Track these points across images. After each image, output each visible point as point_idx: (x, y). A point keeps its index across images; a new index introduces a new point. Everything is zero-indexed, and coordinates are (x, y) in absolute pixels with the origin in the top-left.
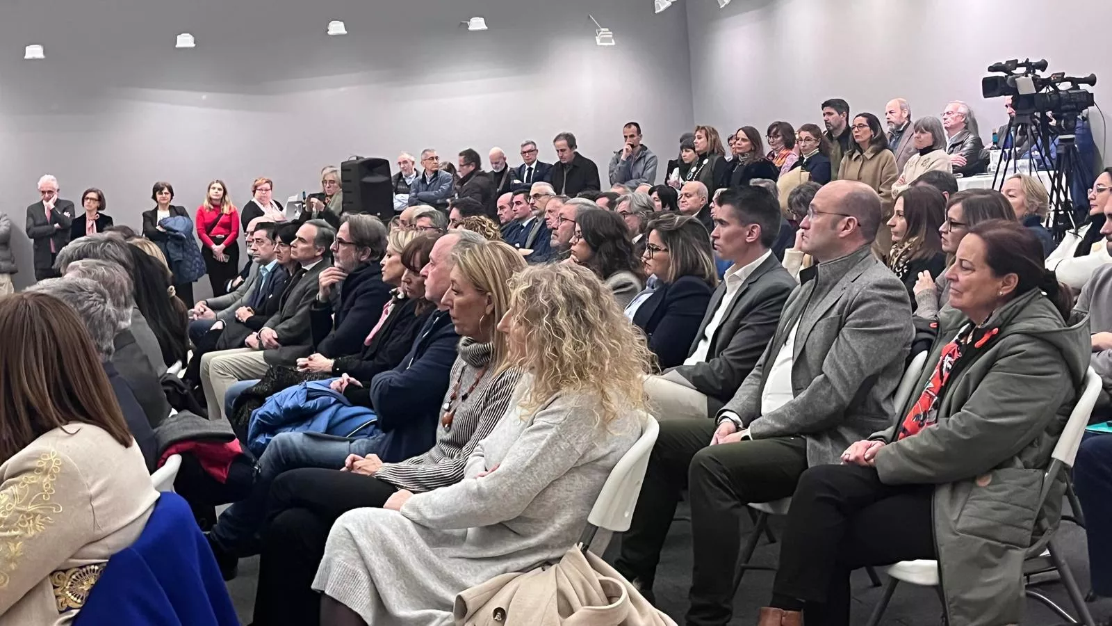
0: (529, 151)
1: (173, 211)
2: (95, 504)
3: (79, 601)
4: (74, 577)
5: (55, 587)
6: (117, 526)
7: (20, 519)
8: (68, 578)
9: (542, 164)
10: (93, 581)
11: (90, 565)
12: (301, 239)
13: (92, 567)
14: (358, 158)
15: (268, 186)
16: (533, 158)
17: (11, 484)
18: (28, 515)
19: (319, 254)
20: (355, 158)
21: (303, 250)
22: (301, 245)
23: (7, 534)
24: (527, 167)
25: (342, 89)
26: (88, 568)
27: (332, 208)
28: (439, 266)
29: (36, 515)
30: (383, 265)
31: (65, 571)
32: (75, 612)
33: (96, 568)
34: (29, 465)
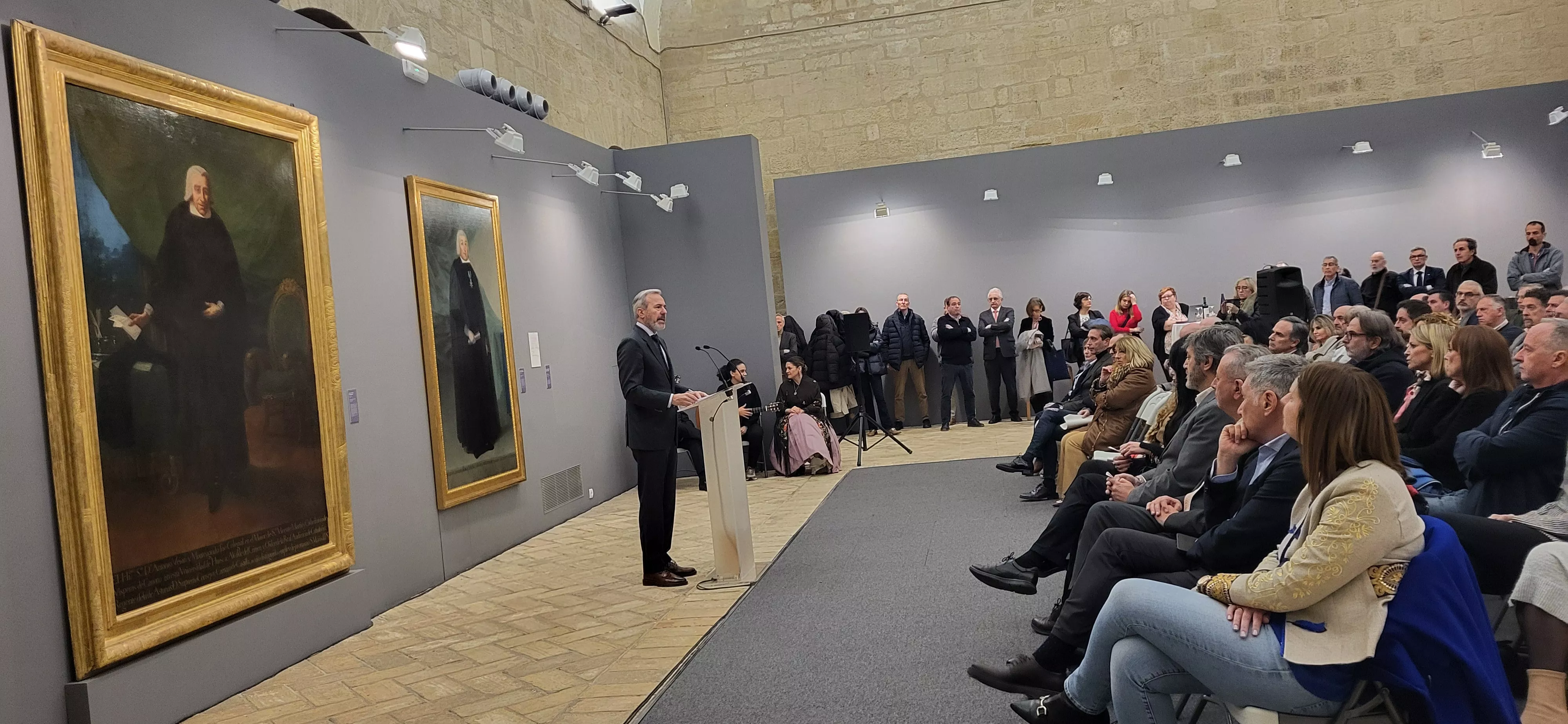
0: (1419, 256)
1: (1092, 314)
2: (1401, 519)
3: (1393, 589)
4: (1385, 571)
5: (1371, 578)
6: (1414, 537)
7: (1350, 527)
8: (1380, 571)
9: (1430, 268)
10: (1400, 575)
11: (1397, 563)
12: (1278, 333)
13: (1399, 565)
14: (1272, 267)
15: (1170, 293)
16: (1422, 263)
17: (1338, 501)
18: (1357, 524)
19: (1294, 345)
20: (1269, 267)
21: (1280, 342)
22: (1278, 339)
23: (1341, 536)
24: (1416, 271)
25: (1232, 211)
26: (1396, 565)
27: (1245, 311)
28: (1537, 352)
29: (1362, 524)
30: (1408, 355)
31: (1379, 567)
32: (1392, 597)
33: (1402, 566)
34: (1355, 487)
